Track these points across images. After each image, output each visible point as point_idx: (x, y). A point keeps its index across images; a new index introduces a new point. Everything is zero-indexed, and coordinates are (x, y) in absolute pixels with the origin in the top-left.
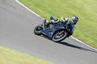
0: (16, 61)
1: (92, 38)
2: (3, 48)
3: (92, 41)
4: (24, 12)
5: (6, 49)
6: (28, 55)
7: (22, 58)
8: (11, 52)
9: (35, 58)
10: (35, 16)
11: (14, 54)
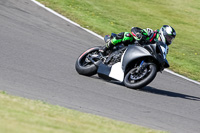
0: (37, 123)
1: (191, 61)
2: (8, 97)
3: (191, 68)
4: (45, 20)
5: (15, 100)
6: (60, 108)
7: (50, 115)
8: (26, 104)
9: (76, 112)
10: (69, 25)
11: (32, 108)
